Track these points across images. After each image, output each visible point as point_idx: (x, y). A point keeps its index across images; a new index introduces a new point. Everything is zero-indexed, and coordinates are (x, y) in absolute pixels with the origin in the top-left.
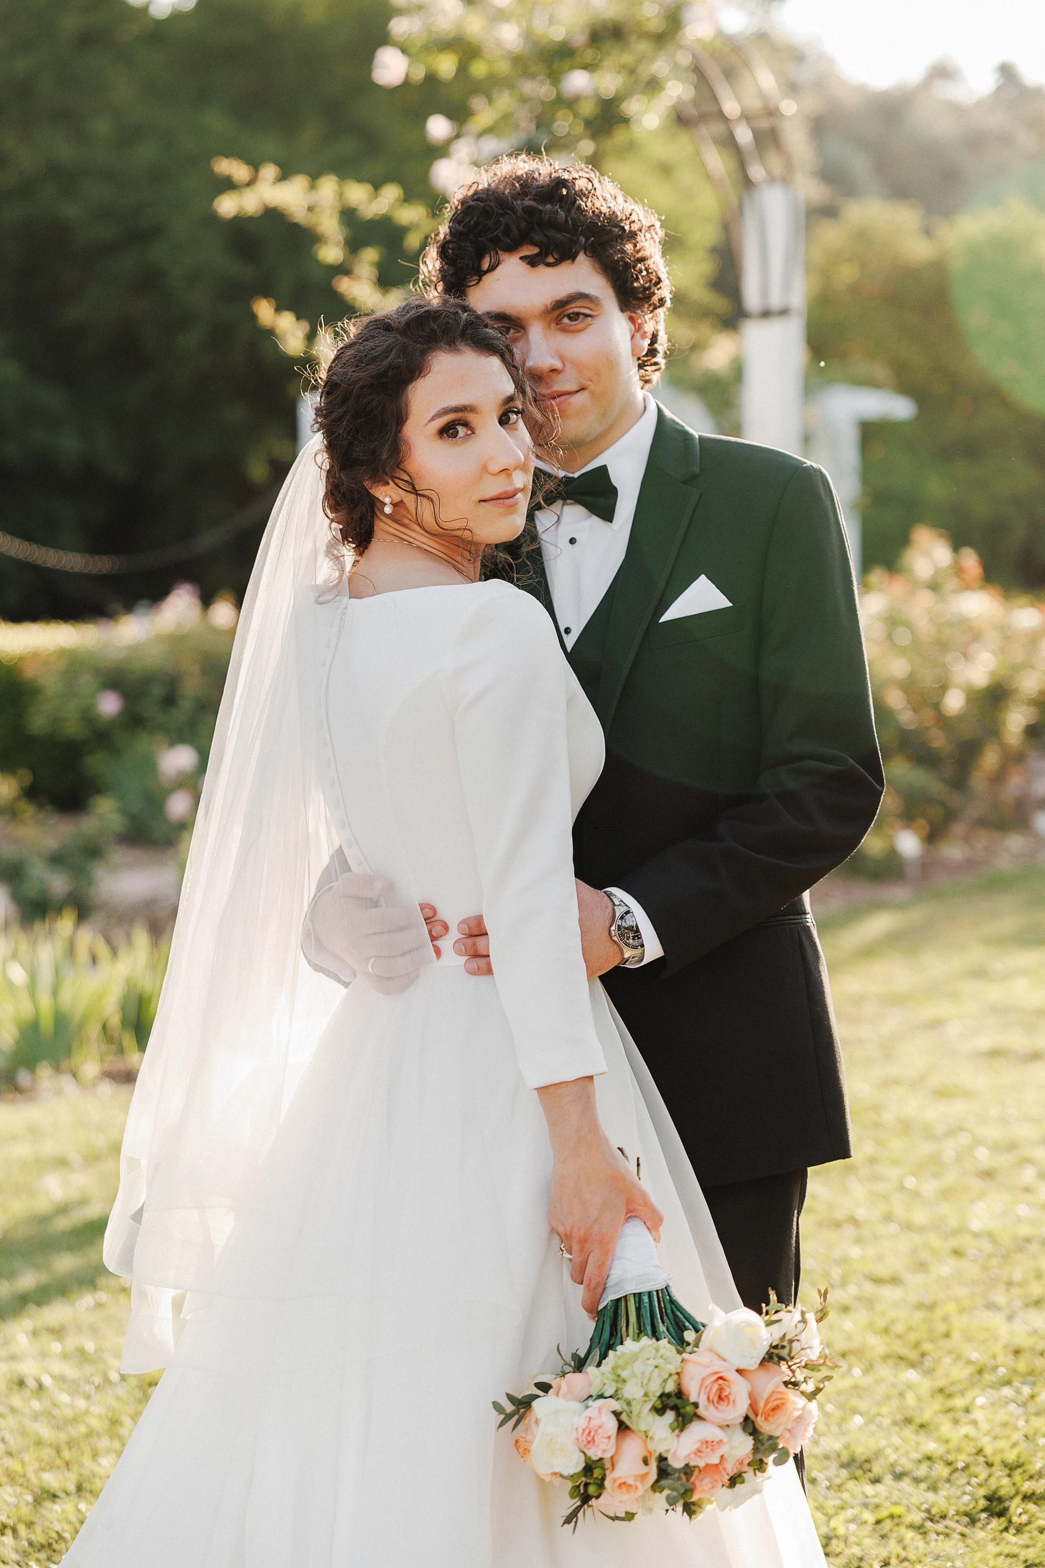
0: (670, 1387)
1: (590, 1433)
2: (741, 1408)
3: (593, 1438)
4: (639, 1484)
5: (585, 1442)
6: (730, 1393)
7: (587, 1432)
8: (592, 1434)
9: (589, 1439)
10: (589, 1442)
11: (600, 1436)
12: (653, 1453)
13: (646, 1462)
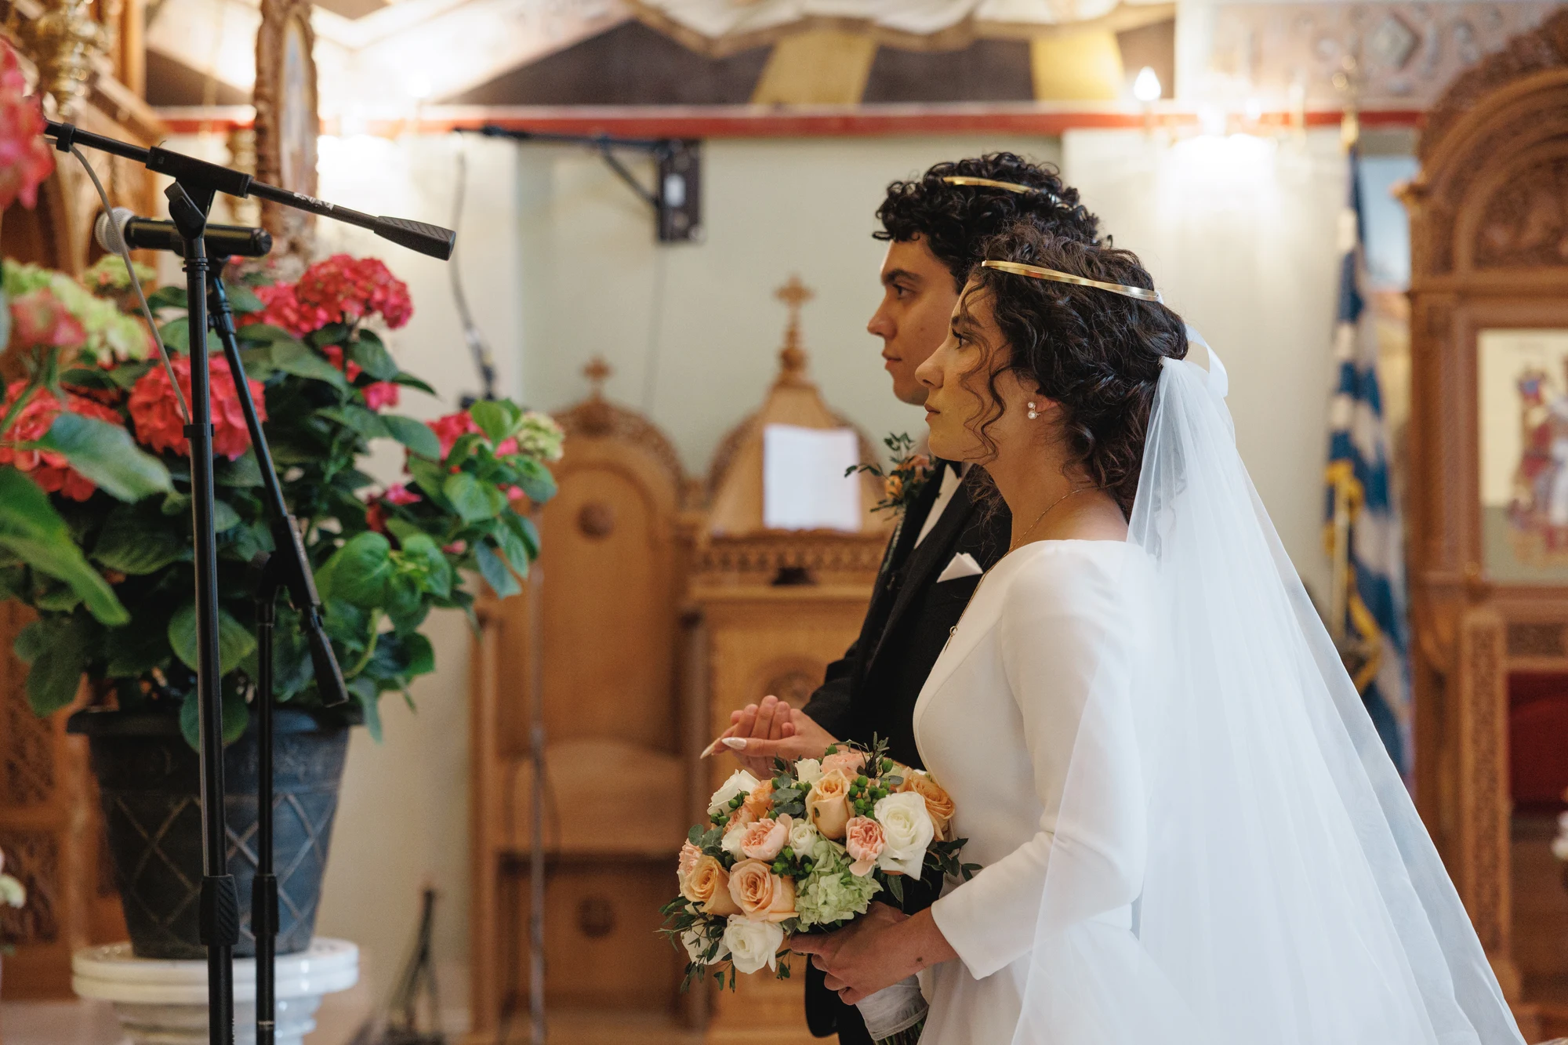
0: (802, 884)
1: (870, 839)
2: (737, 877)
3: (867, 833)
4: (819, 792)
5: (874, 830)
6: (747, 890)
7: (873, 838)
8: (868, 839)
9: (870, 833)
10: (871, 829)
11: (861, 837)
12: (812, 822)
13: (816, 811)
